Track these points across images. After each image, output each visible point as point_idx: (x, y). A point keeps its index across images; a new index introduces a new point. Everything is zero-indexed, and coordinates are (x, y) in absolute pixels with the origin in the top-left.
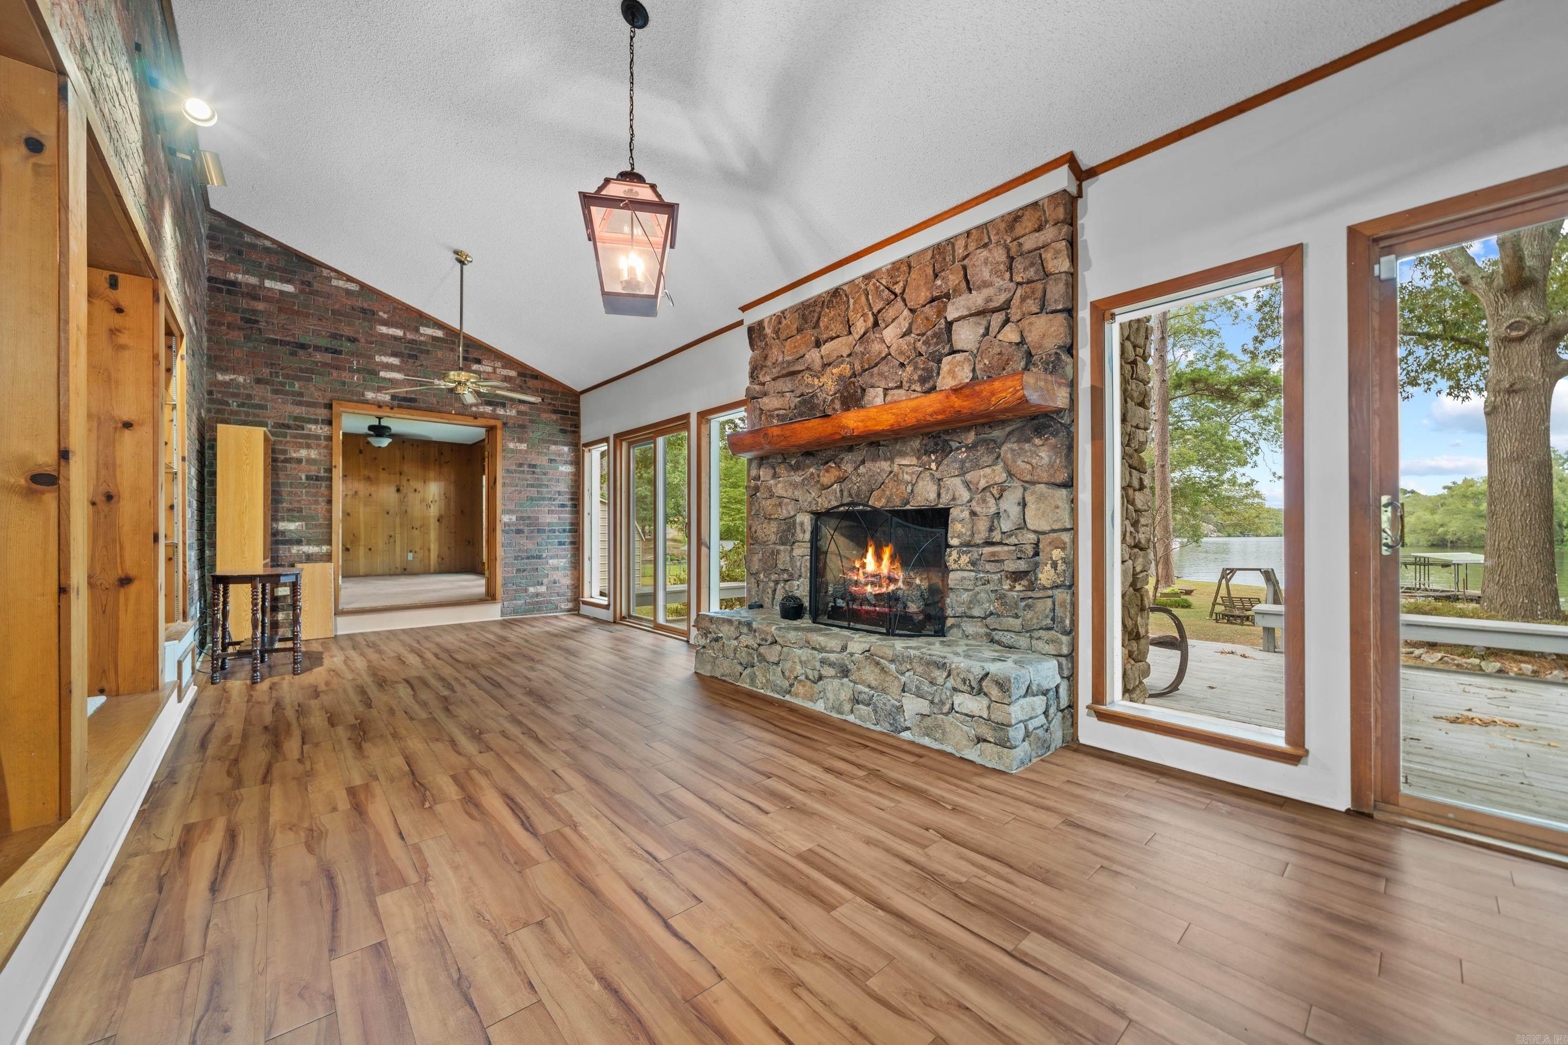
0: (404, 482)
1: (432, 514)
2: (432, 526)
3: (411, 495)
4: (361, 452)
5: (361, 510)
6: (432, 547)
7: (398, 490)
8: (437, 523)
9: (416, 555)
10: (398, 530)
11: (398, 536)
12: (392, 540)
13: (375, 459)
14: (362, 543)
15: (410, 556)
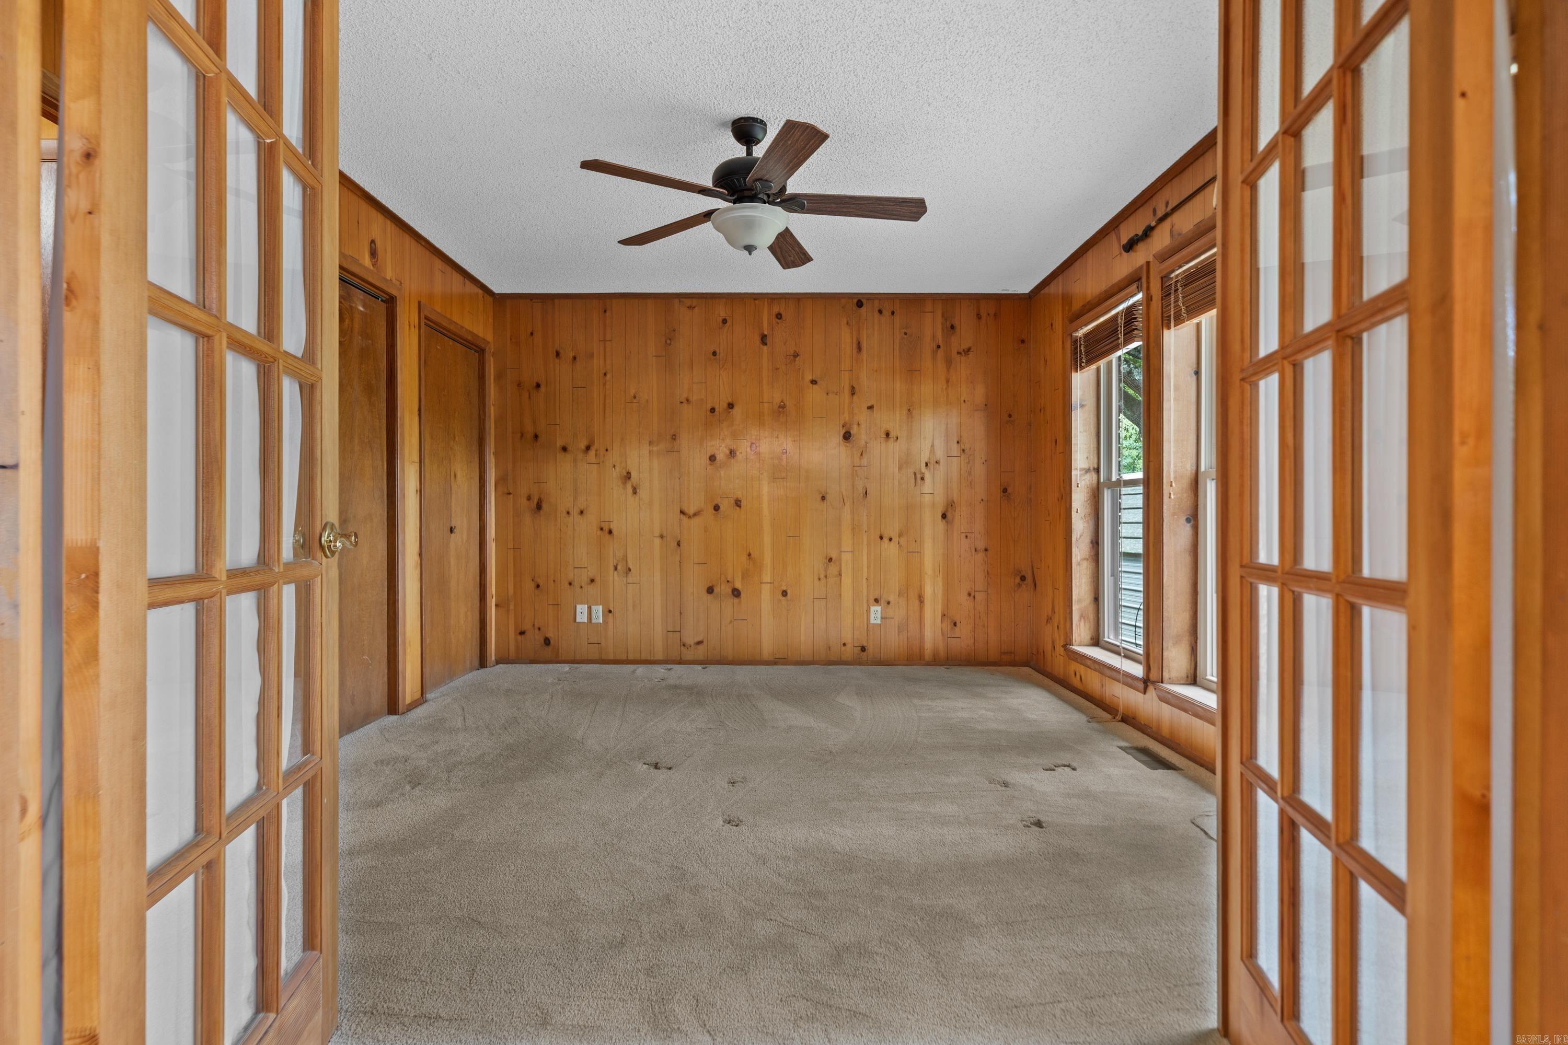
0: (863, 416)
1: (927, 499)
2: (928, 532)
3: (878, 448)
4: (764, 339)
5: (765, 489)
6: (928, 590)
7: (847, 436)
8: (941, 525)
9: (890, 612)
10: (847, 544)
11: (846, 557)
12: (833, 569)
13: (796, 355)
14: (767, 577)
15: (876, 611)
